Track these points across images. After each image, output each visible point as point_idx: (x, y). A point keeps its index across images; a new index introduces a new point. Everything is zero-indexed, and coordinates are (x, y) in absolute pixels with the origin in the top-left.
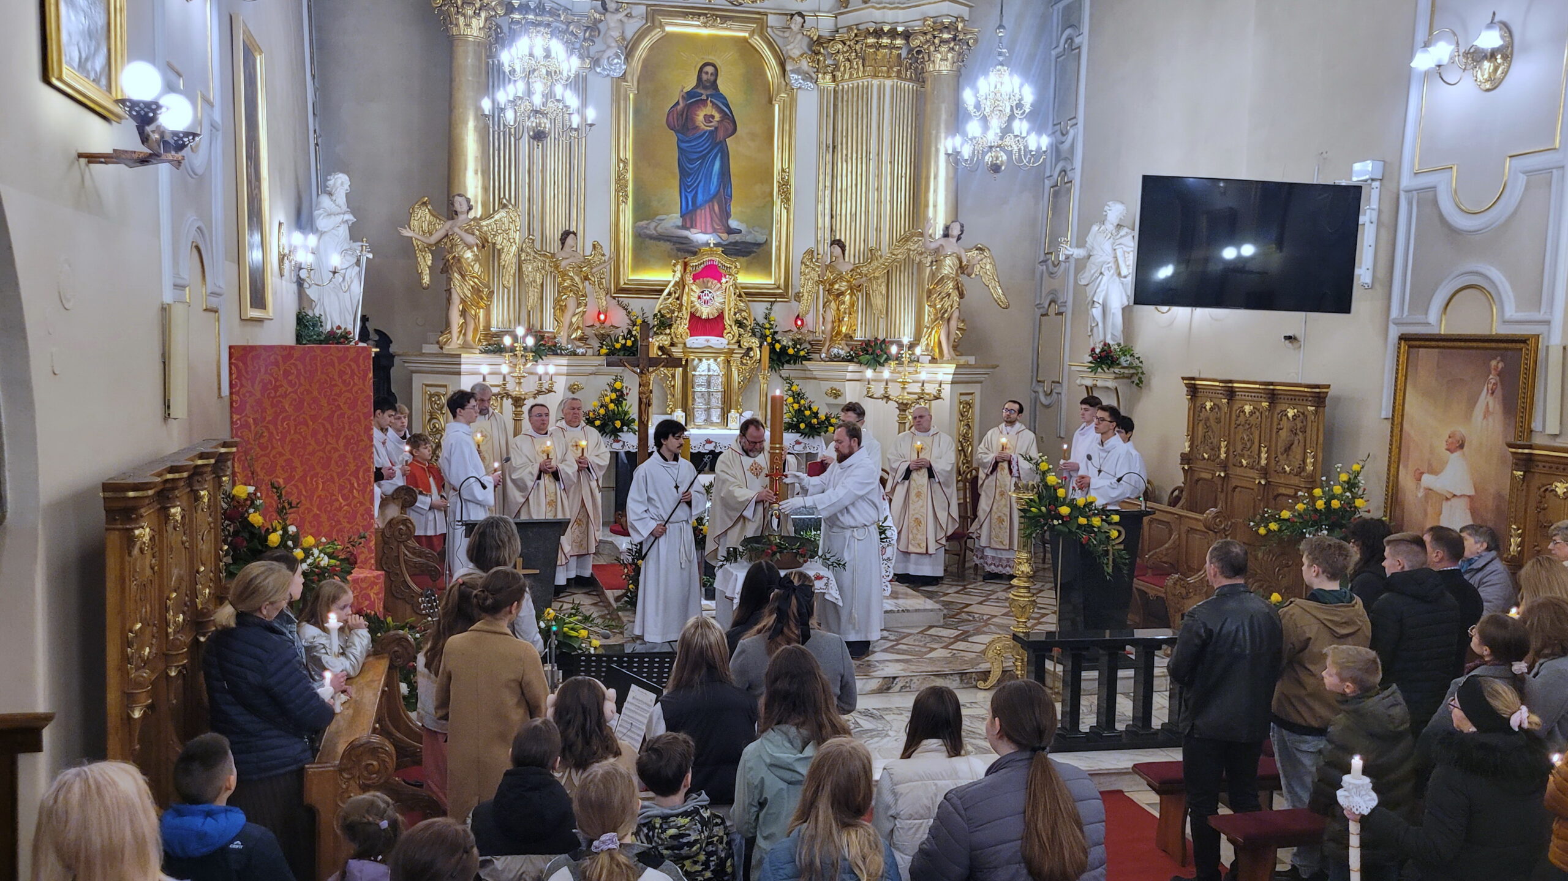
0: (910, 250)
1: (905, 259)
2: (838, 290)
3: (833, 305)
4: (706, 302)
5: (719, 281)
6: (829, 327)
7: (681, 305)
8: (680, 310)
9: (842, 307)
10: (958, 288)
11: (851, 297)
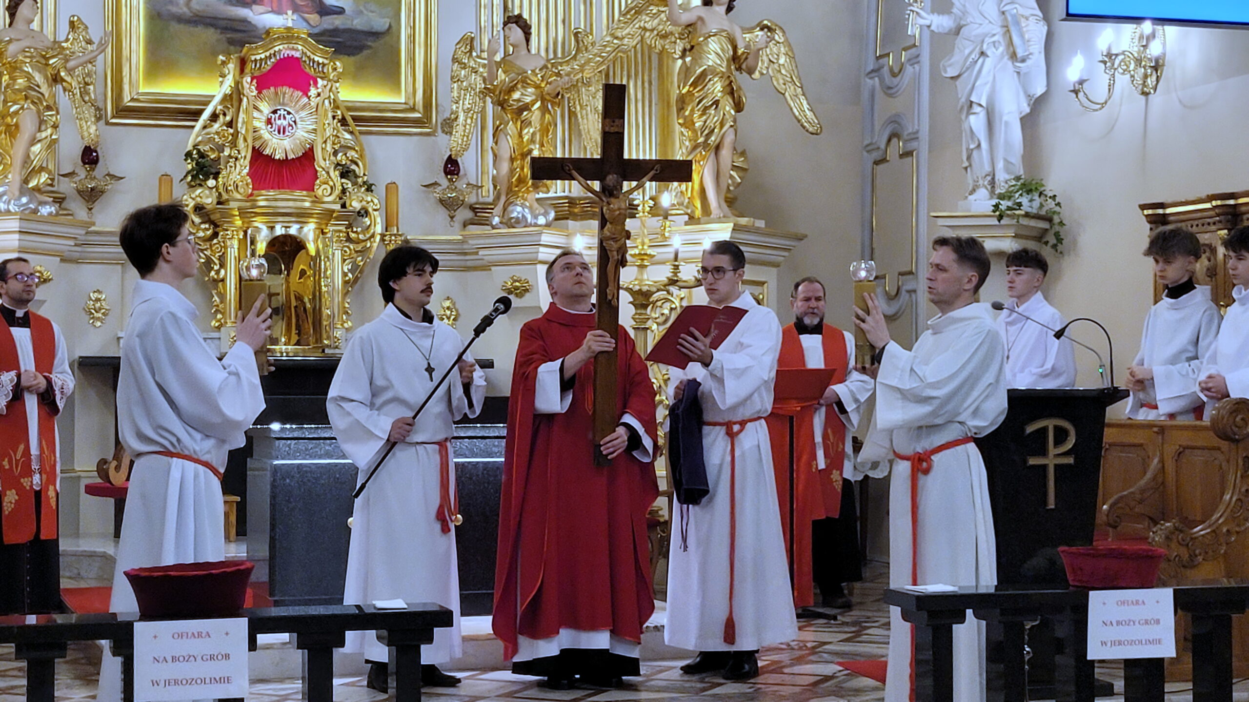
0: (645, 29)
1: (635, 47)
2: (519, 100)
3: (511, 128)
4: (281, 131)
5: (306, 93)
6: (505, 167)
7: (236, 135)
8: (234, 144)
9: (527, 132)
10: (732, 93)
11: (543, 115)
